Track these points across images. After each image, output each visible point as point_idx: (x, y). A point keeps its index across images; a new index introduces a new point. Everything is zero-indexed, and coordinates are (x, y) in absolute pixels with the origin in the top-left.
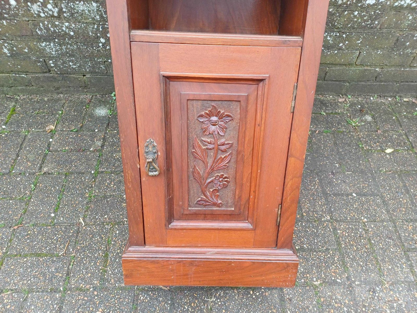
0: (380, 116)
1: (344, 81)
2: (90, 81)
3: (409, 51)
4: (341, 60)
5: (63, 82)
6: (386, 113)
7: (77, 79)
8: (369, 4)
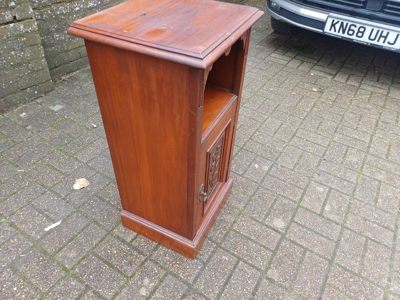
8: (77, 10)
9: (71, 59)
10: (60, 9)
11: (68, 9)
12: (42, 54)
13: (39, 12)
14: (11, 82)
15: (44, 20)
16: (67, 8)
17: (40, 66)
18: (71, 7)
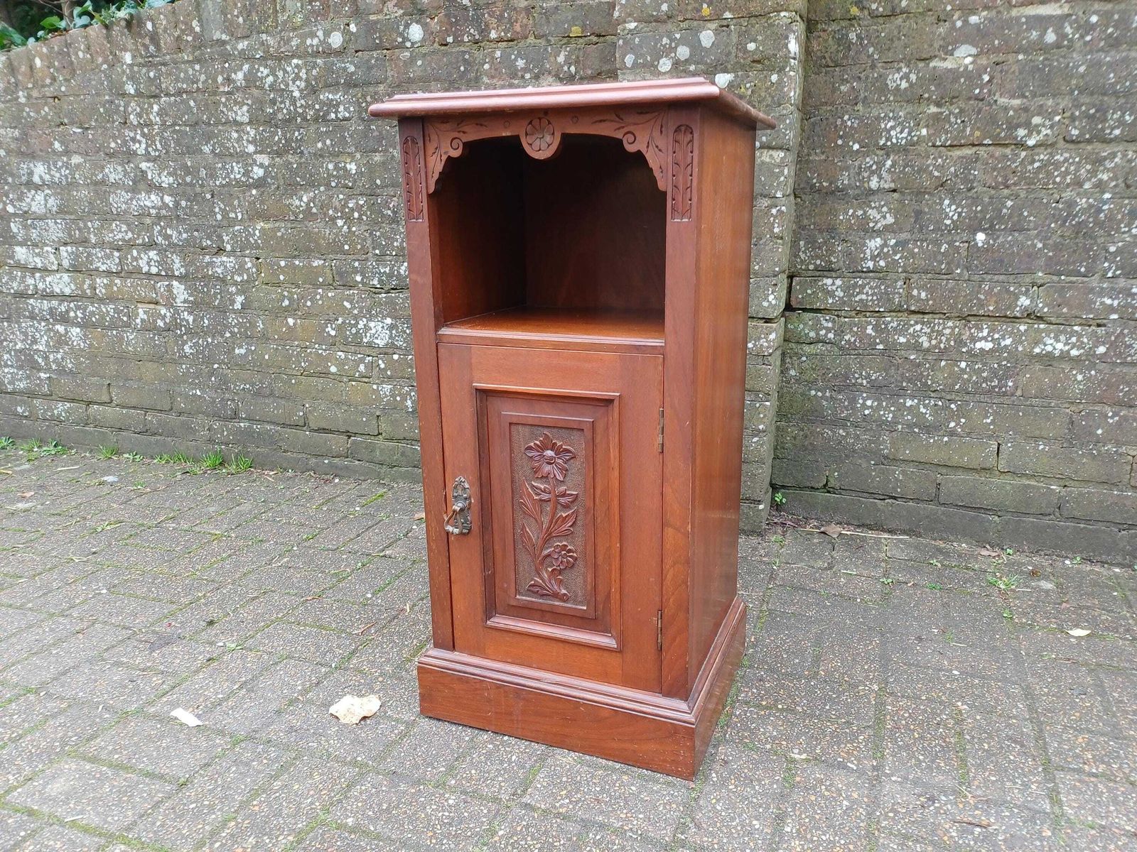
0: (1079, 587)
1: (986, 511)
3: (1111, 448)
6: (1096, 584)
8: (982, 350)
10: (911, 330)
11: (944, 339)
13: (834, 322)
15: (841, 348)
16: (940, 333)
18: (960, 334)
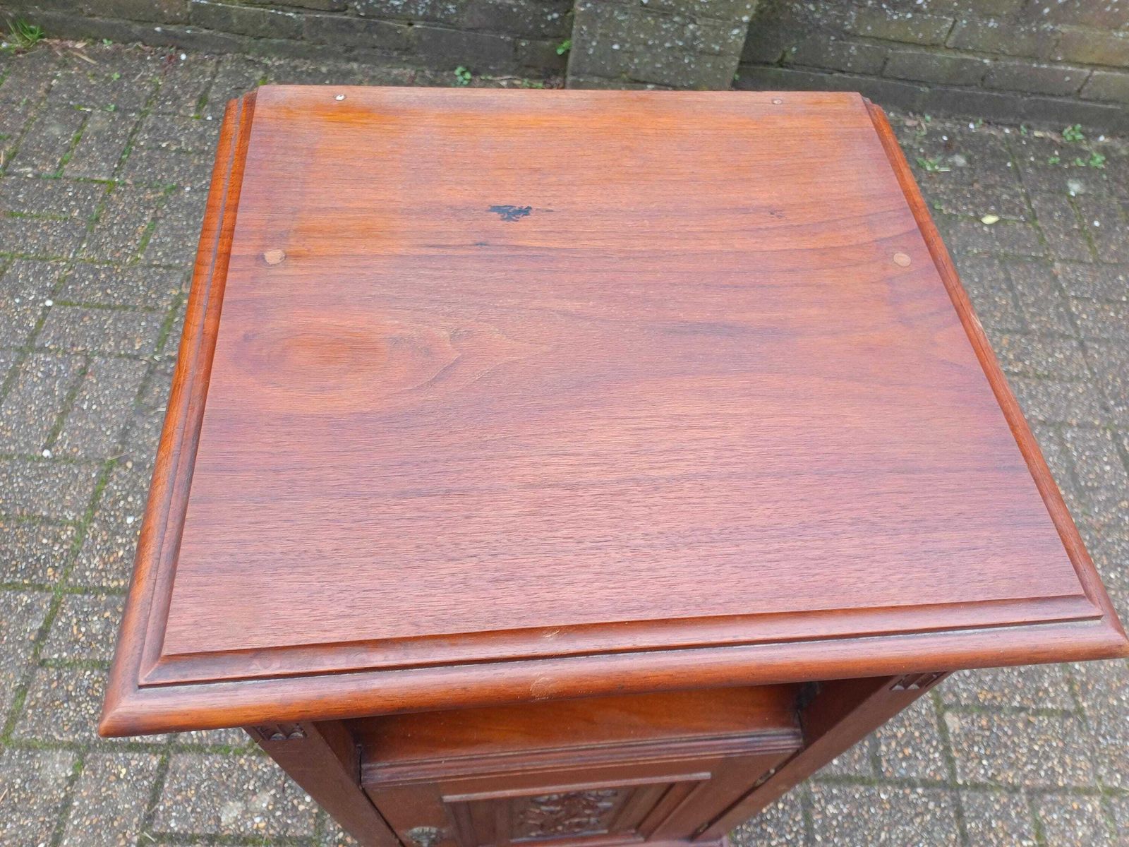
0: (983, 159)
1: (920, 82)
2: (419, 38)
3: (1048, 26)
4: (917, 34)
5: (366, 34)
6: (994, 154)
7: (395, 30)
9: (846, 64)
12: (746, 12)
14: (616, 47)
17: (716, 43)
